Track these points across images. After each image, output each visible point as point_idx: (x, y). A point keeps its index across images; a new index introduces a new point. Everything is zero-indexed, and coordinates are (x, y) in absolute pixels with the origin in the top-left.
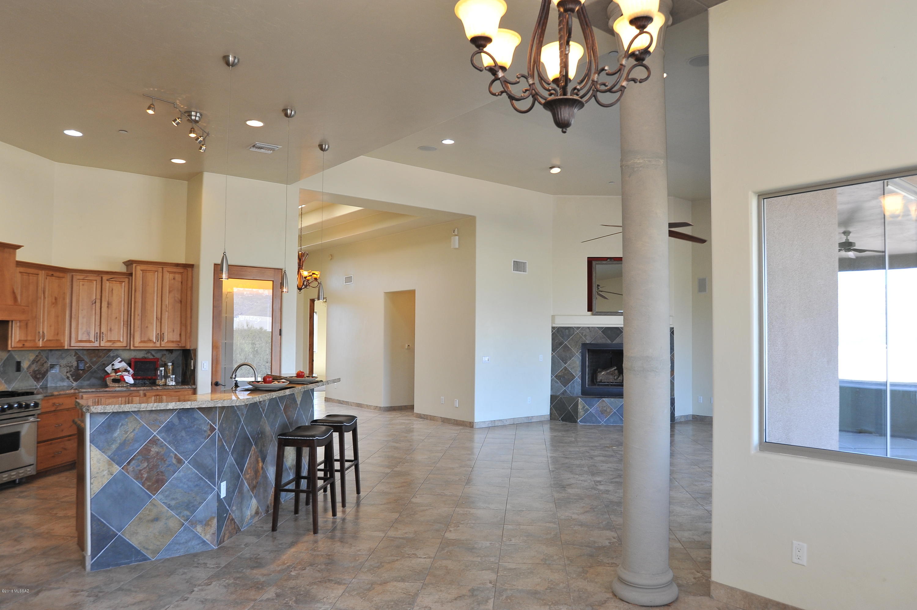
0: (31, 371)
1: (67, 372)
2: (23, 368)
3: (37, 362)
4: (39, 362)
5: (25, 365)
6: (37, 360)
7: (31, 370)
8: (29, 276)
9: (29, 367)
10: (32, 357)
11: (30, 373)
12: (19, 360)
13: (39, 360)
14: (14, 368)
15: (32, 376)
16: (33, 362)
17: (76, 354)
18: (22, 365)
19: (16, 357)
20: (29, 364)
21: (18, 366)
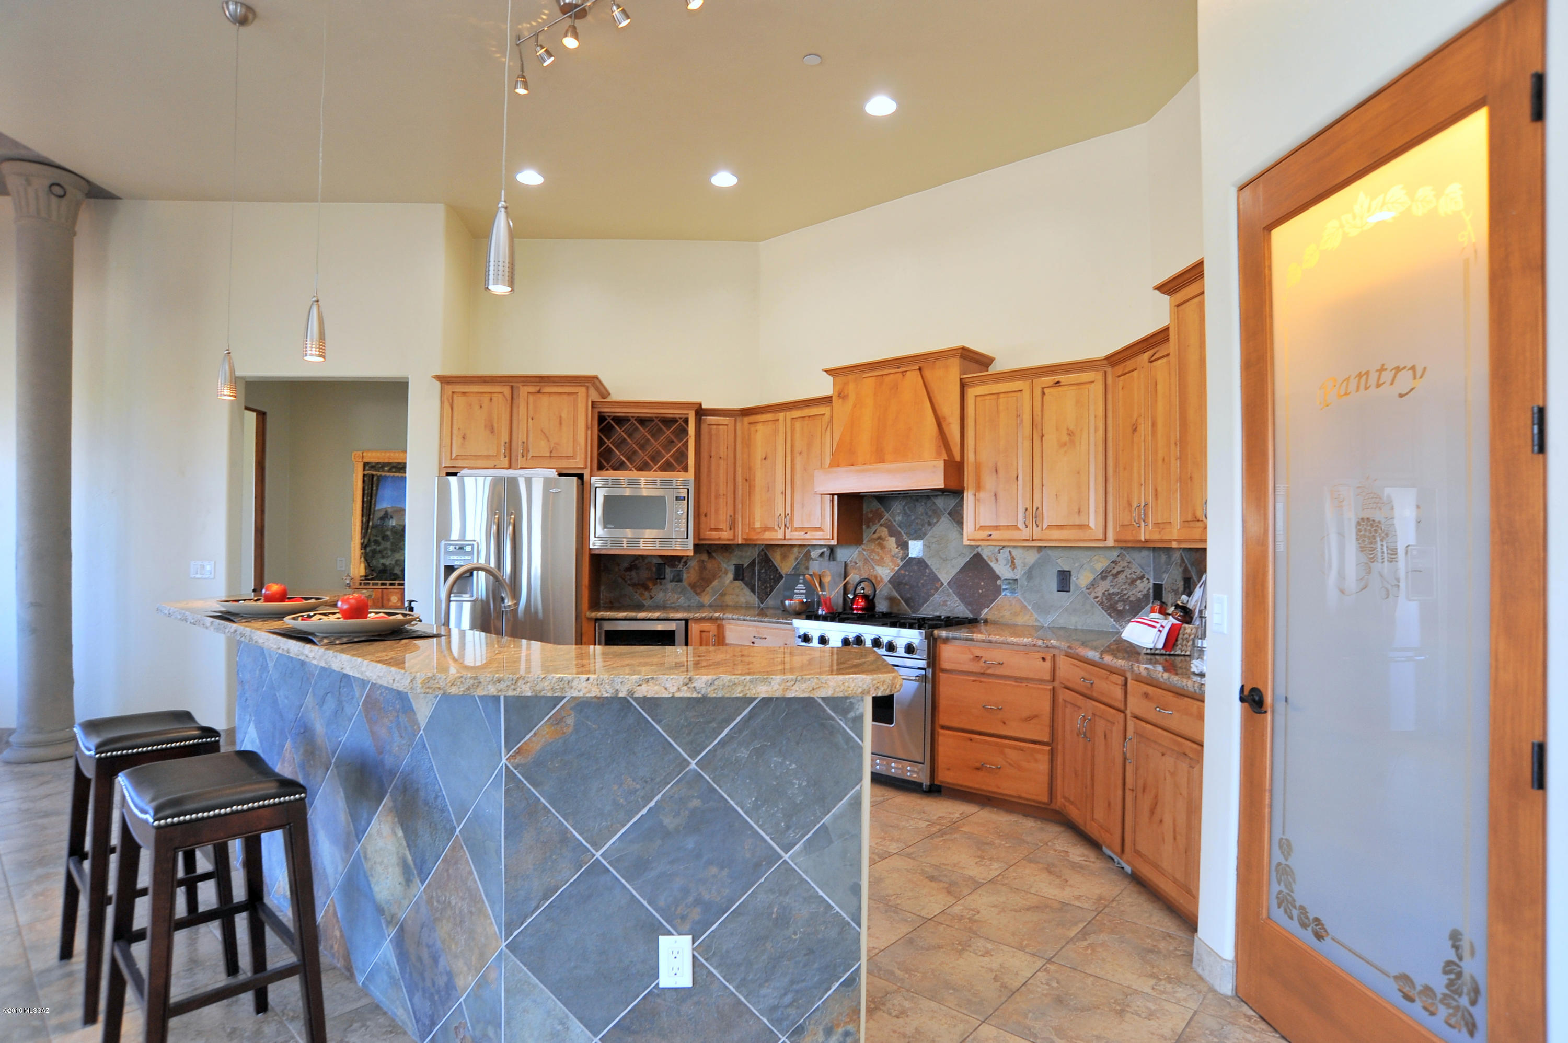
0: (1100, 594)
2: (1076, 585)
3: (1115, 575)
4: (1122, 577)
5: (1082, 579)
6: (1114, 571)
7: (1099, 592)
8: (998, 398)
9: (1093, 585)
10: (1101, 563)
11: (1097, 597)
12: (1066, 569)
13: (1118, 573)
14: (1054, 584)
15: (1101, 604)
16: (1104, 575)
18: (1073, 578)
19: (1059, 561)
20: (1092, 577)
21: (1064, 581)
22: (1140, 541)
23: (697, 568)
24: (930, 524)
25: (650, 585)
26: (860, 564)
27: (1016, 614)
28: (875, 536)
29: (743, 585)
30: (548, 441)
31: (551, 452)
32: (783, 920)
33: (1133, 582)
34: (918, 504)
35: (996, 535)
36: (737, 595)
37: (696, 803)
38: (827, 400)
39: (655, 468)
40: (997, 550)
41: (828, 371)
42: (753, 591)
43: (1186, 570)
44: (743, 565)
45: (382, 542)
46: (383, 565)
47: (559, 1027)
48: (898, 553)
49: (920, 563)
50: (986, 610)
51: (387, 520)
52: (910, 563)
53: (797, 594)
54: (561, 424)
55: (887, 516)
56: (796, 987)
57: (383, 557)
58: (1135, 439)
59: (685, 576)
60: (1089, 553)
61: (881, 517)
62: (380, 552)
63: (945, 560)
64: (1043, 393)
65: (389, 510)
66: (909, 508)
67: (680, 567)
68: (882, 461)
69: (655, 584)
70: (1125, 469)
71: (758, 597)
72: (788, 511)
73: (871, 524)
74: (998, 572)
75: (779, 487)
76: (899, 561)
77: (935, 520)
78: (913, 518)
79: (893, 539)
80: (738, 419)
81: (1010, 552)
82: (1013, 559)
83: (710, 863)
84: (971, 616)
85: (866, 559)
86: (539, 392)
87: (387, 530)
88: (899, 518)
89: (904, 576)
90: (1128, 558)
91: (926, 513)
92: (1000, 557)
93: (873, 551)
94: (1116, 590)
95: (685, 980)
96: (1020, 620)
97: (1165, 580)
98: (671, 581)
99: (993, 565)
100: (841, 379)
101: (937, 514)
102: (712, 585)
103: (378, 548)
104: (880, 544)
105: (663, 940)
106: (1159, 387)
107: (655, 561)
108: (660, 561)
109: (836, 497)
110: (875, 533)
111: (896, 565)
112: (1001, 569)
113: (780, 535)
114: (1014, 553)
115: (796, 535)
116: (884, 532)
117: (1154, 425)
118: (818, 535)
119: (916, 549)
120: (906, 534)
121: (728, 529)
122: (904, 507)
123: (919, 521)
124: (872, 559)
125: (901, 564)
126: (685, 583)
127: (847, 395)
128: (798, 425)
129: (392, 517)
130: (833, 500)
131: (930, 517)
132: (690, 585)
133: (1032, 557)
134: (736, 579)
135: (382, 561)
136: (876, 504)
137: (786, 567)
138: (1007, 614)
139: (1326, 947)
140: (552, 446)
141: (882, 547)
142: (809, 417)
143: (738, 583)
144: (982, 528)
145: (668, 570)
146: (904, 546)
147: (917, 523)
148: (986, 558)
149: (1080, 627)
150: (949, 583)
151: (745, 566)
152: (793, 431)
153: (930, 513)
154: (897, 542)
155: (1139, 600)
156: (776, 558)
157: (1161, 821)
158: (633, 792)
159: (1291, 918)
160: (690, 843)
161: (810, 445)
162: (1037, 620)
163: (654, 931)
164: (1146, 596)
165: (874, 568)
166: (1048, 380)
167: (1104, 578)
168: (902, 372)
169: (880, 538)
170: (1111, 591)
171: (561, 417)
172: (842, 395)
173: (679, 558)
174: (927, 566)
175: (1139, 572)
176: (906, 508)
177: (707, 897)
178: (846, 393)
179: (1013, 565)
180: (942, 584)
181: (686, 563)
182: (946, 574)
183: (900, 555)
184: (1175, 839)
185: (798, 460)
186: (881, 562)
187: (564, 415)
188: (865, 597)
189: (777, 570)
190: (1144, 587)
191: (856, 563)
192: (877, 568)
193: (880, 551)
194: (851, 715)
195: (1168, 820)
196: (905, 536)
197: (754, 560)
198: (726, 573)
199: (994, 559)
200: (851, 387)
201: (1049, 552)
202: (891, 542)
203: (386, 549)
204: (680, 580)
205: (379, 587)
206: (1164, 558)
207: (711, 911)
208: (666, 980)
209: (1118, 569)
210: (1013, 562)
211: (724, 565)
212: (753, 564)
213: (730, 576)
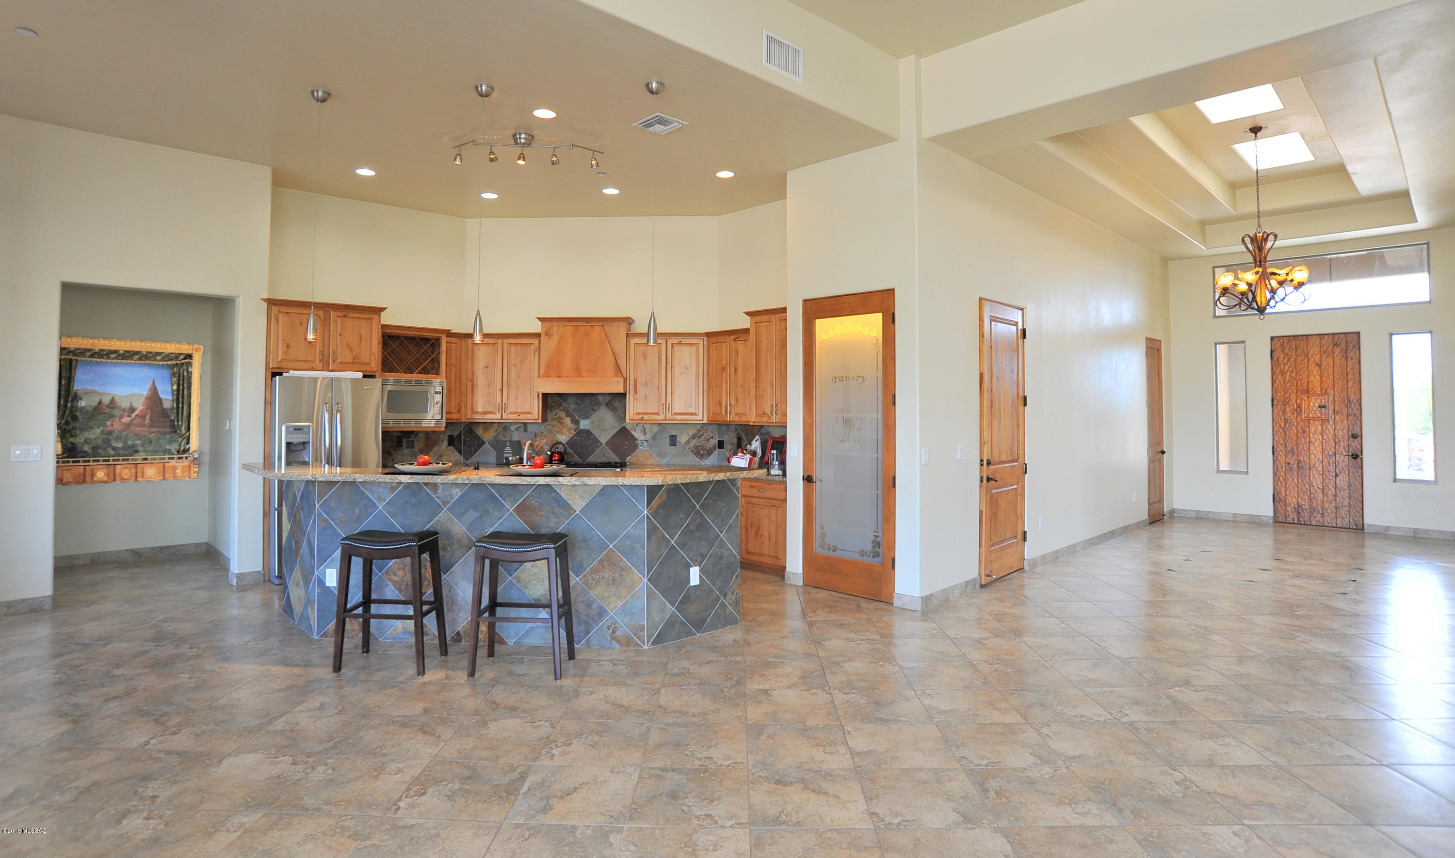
0: (692, 447)
1: (730, 451)
2: (679, 442)
3: (699, 437)
4: (703, 438)
5: (683, 439)
6: (699, 435)
7: (692, 445)
9: (688, 442)
10: (692, 432)
12: (674, 434)
13: (701, 435)
14: (668, 442)
15: (692, 451)
16: (693, 437)
17: (736, 429)
18: (678, 439)
19: (670, 430)
20: (687, 438)
21: (673, 440)
22: (727, 421)
23: (424, 438)
24: (593, 410)
25: (392, 452)
26: (546, 433)
27: (647, 459)
28: (556, 417)
29: (454, 449)
30: (352, 351)
31: (354, 360)
32: (721, 558)
33: (708, 440)
34: (585, 398)
35: (646, 417)
36: (450, 456)
37: (698, 520)
38: (538, 335)
39: (417, 371)
40: (635, 425)
41: (539, 319)
42: (460, 452)
43: (738, 434)
44: (453, 436)
45: (71, 422)
46: (72, 443)
47: (663, 607)
48: (572, 427)
49: (588, 433)
50: (629, 457)
51: (76, 402)
52: (580, 432)
53: (506, 453)
54: (361, 339)
55: (564, 405)
56: (725, 580)
57: (72, 436)
58: (724, 375)
59: (416, 444)
60: (686, 426)
61: (560, 405)
62: (69, 431)
63: (604, 430)
64: (672, 346)
65: (78, 393)
66: (580, 401)
67: (413, 437)
68: (579, 375)
69: (395, 450)
70: (717, 387)
71: (464, 457)
72: (505, 401)
73: (553, 409)
74: (636, 436)
75: (499, 387)
76: (573, 431)
77: (597, 408)
78: (582, 406)
79: (569, 419)
80: (463, 339)
81: (643, 426)
82: (645, 429)
83: (703, 540)
84: (618, 460)
85: (550, 431)
86: (345, 316)
87: (76, 411)
88: (573, 406)
89: (576, 440)
90: (706, 428)
91: (591, 404)
92: (637, 428)
93: (554, 426)
94: (699, 444)
95: (698, 583)
96: (649, 462)
97: (725, 438)
98: (407, 448)
99: (633, 433)
100: (548, 324)
101: (598, 404)
102: (433, 450)
103: (68, 428)
104: (559, 421)
105: (691, 569)
106: (739, 353)
107: (396, 434)
108: (399, 434)
109: (541, 395)
110: (556, 415)
111: (570, 433)
112: (637, 434)
113: (498, 416)
114: (645, 426)
115: (511, 416)
116: (563, 414)
117: (736, 369)
118: (529, 416)
119: (584, 424)
120: (578, 415)
121: (457, 412)
122: (576, 401)
123: (586, 408)
124: (554, 430)
125: (574, 433)
126: (416, 449)
127: (552, 334)
128: (513, 348)
129: (81, 399)
130: (538, 396)
131: (594, 406)
132: (419, 450)
133: (655, 429)
134: (449, 445)
135: (71, 440)
136: (557, 398)
137: (487, 436)
138: (641, 459)
139: (838, 554)
140: (355, 355)
141: (562, 423)
142: (521, 344)
143: (451, 448)
144: (638, 414)
145: (404, 440)
146: (577, 423)
147: (585, 410)
148: (629, 429)
149: (681, 464)
150: (606, 444)
151: (455, 436)
152: (509, 352)
153: (594, 404)
154: (571, 421)
155: (711, 449)
156: (480, 432)
157: (762, 536)
158: (682, 519)
159: (824, 549)
160: (697, 534)
161: (522, 362)
162: (658, 461)
163: (688, 566)
164: (715, 446)
165: (555, 436)
166: (676, 341)
167: (694, 438)
168: (591, 326)
169: (560, 418)
170: (697, 444)
171: (361, 335)
172: (548, 334)
173: (412, 432)
174: (592, 434)
175: (711, 435)
176: (578, 401)
177: (702, 552)
178: (551, 332)
179: (645, 433)
180: (602, 444)
181: (416, 435)
182: (604, 439)
183: (574, 428)
184: (770, 540)
185: (513, 370)
186: (560, 432)
187: (363, 333)
188: (559, 453)
189: (480, 438)
190: (714, 442)
191: (542, 433)
192: (557, 435)
193: (560, 426)
194: (736, 487)
195: (766, 534)
196: (577, 417)
197: (461, 432)
198: (443, 441)
199: (633, 429)
200: (555, 329)
201: (666, 426)
202: (568, 421)
203: (74, 428)
204: (413, 447)
205: (81, 464)
206: (724, 428)
207: (703, 556)
208: (692, 584)
209: (701, 433)
210: (644, 431)
211: (442, 436)
212: (459, 435)
213: (446, 443)
